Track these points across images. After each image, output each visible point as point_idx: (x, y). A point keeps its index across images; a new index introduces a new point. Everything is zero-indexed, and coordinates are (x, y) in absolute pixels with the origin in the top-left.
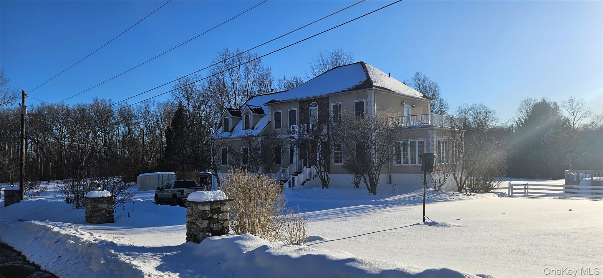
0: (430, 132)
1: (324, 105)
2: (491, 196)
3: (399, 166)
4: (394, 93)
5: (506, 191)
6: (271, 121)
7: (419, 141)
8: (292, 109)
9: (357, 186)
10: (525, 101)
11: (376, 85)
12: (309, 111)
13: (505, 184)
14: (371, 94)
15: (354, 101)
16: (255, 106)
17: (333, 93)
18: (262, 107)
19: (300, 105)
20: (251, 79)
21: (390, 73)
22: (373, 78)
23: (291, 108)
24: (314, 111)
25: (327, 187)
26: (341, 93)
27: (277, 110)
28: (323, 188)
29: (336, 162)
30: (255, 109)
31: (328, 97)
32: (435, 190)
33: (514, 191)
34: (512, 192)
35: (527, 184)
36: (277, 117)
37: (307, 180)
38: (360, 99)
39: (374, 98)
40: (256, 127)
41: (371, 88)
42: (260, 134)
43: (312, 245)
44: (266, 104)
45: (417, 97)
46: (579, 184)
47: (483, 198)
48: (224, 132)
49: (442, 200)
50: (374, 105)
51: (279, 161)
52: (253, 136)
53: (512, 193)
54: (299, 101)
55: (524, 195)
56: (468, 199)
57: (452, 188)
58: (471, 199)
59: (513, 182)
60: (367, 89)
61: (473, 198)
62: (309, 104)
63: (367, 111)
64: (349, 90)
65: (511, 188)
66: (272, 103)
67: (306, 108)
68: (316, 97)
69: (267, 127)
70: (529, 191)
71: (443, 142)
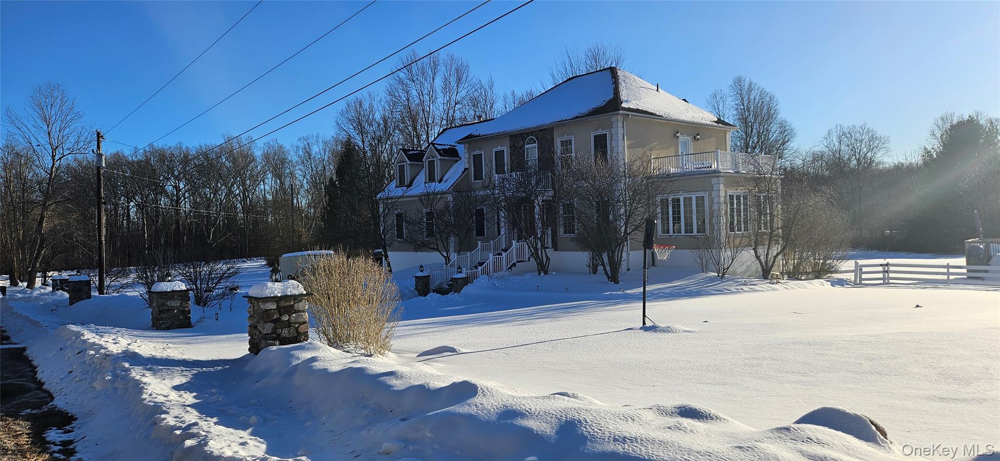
0: (714, 180)
1: (547, 141)
2: (815, 286)
3: (667, 237)
4: (662, 118)
5: (851, 276)
6: (468, 168)
7: (698, 195)
8: (500, 148)
9: (595, 271)
10: (942, 119)
11: (627, 107)
12: (524, 150)
13: (850, 265)
14: (618, 121)
15: (592, 133)
16: (445, 145)
17: (560, 121)
18: (455, 146)
19: (510, 142)
20: (453, 97)
21: (658, 84)
22: (623, 95)
23: (497, 147)
24: (532, 151)
25: (546, 273)
26: (572, 121)
27: (477, 150)
28: (540, 274)
29: (565, 232)
30: (444, 150)
31: (552, 128)
32: (718, 276)
33: (864, 276)
34: (860, 277)
35: (887, 265)
36: (477, 160)
37: (518, 262)
38: (600, 130)
39: (623, 127)
40: (445, 179)
41: (616, 112)
42: (451, 189)
43: (434, 359)
44: (460, 142)
45: (704, 122)
46: (989, 263)
47: (799, 287)
48: (399, 187)
49: (721, 292)
50: (622, 139)
51: (480, 232)
52: (438, 194)
53: (861, 279)
54: (510, 136)
55: (881, 282)
56: (768, 290)
57: (757, 272)
58: (774, 290)
59: (861, 262)
60: (611, 113)
61: (779, 288)
62: (524, 139)
63: (612, 148)
64: (583, 116)
65: (858, 270)
66: (469, 139)
67: (519, 146)
68: (525, 130)
69: (462, 176)
70: (891, 275)
71: (738, 198)
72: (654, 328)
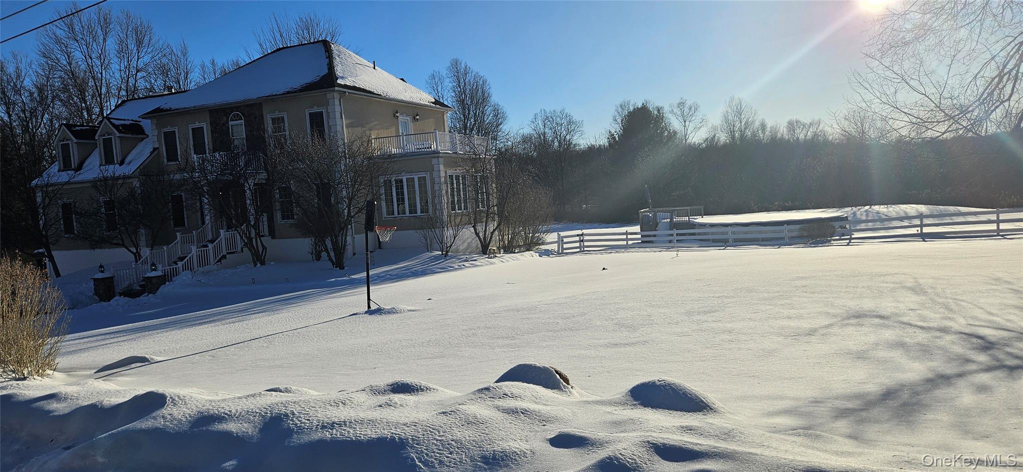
0: (434, 161)
1: (255, 118)
2: (526, 257)
3: (392, 219)
4: (380, 97)
5: (554, 247)
6: (158, 148)
7: (420, 176)
8: (197, 125)
9: (318, 258)
10: (621, 106)
11: (343, 83)
12: (228, 128)
13: (552, 237)
14: (334, 98)
15: (306, 110)
16: (125, 120)
17: (269, 96)
18: (140, 122)
19: (210, 118)
20: (134, 63)
21: (374, 62)
22: (339, 70)
23: (195, 123)
24: (238, 129)
25: (263, 263)
26: (283, 96)
27: (169, 127)
28: (255, 265)
29: (283, 218)
30: (123, 126)
31: (261, 104)
32: (442, 254)
33: (565, 246)
34: (562, 247)
35: (582, 235)
36: (170, 139)
37: (228, 253)
38: (315, 107)
39: (340, 105)
40: (127, 160)
41: (331, 89)
42: (137, 173)
44: (145, 116)
45: (422, 102)
46: (657, 229)
47: (513, 260)
48: (63, 171)
49: (445, 270)
50: (340, 117)
51: (179, 222)
52: (118, 178)
53: (563, 249)
54: (210, 111)
55: (578, 250)
56: (487, 264)
57: (477, 249)
58: (492, 264)
59: (563, 234)
60: (326, 90)
61: (496, 262)
62: (226, 115)
63: (330, 127)
64: (295, 92)
65: (560, 241)
66: (157, 114)
67: (222, 122)
68: (229, 104)
69: (149, 159)
70: (586, 244)
71: (457, 178)
72: (379, 311)
